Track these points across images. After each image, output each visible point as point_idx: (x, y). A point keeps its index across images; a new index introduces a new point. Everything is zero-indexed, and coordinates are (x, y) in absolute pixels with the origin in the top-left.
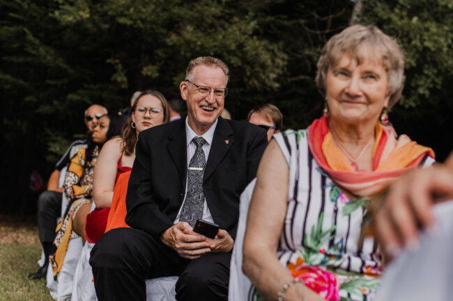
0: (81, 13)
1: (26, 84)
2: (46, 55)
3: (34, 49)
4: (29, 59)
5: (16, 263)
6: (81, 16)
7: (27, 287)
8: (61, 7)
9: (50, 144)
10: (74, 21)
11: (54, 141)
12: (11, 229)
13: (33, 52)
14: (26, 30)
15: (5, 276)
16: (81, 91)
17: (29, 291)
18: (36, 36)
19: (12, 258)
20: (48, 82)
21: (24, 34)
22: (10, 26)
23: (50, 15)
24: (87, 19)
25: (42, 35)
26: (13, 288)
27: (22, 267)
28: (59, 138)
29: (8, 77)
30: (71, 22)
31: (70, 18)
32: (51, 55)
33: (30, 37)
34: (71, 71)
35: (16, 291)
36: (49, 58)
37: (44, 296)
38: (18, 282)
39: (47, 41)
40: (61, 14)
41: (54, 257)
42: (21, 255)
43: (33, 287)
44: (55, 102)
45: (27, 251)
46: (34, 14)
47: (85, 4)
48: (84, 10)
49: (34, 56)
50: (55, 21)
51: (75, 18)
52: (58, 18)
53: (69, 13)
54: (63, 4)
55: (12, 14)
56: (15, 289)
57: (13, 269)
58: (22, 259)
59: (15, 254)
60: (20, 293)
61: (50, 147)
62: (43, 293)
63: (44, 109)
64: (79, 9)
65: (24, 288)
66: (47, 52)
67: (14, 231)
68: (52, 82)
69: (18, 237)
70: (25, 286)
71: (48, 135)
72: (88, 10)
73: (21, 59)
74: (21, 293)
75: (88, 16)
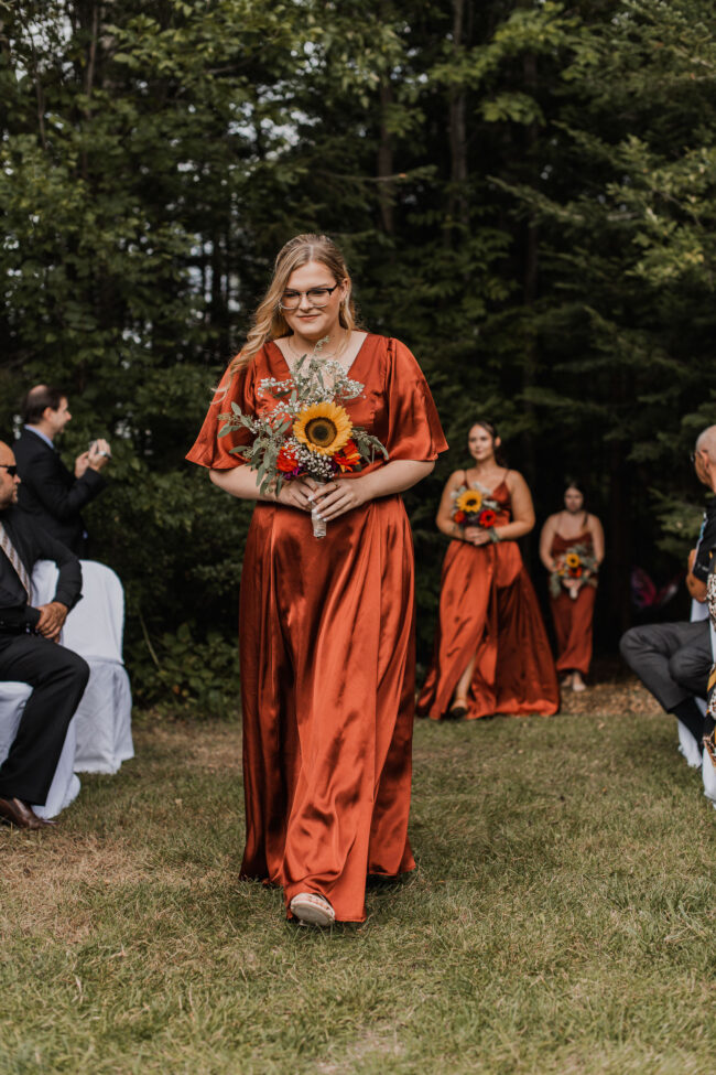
0: (688, 256)
1: (602, 410)
2: (632, 348)
3: (609, 342)
4: (602, 362)
5: (640, 754)
6: (689, 262)
7: (670, 799)
8: (646, 253)
9: (664, 518)
10: (676, 274)
11: (670, 511)
12: (612, 687)
13: (608, 348)
14: (588, 309)
15: (625, 779)
16: (706, 406)
17: (674, 806)
18: (608, 317)
19: (630, 744)
20: (641, 399)
21: (586, 318)
22: (557, 305)
23: (629, 273)
24: (700, 264)
25: (617, 312)
26: (643, 799)
27: (651, 760)
28: (679, 504)
29: (568, 402)
30: (670, 277)
31: (668, 271)
32: (640, 347)
33: (600, 321)
34: (682, 370)
35: (652, 806)
36: (638, 352)
37: (704, 814)
38: (651, 789)
39: (628, 322)
40: (647, 268)
41: (713, 739)
42: (645, 738)
43: (680, 797)
44: (661, 436)
45: (655, 727)
46: (600, 274)
47: (692, 236)
48: (690, 250)
49: (610, 354)
50: (640, 281)
51: (677, 268)
52: (645, 274)
53: (664, 261)
54: (651, 247)
55: (560, 285)
56: (648, 803)
57: (636, 766)
58: (649, 745)
59: (633, 735)
60: (658, 809)
61: (664, 523)
62: (701, 807)
63: (641, 451)
64: (682, 248)
65: (665, 800)
66: (633, 342)
67: (621, 690)
68: (650, 399)
69: (630, 702)
70: (665, 796)
71: (658, 501)
72: (699, 248)
73: (587, 365)
74: (661, 810)
75: (701, 258)
